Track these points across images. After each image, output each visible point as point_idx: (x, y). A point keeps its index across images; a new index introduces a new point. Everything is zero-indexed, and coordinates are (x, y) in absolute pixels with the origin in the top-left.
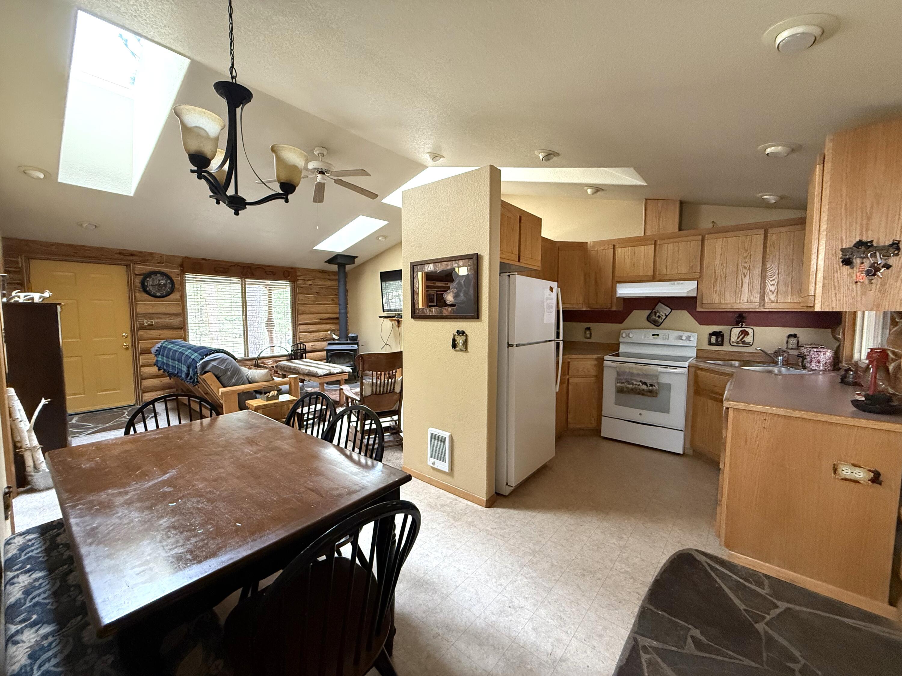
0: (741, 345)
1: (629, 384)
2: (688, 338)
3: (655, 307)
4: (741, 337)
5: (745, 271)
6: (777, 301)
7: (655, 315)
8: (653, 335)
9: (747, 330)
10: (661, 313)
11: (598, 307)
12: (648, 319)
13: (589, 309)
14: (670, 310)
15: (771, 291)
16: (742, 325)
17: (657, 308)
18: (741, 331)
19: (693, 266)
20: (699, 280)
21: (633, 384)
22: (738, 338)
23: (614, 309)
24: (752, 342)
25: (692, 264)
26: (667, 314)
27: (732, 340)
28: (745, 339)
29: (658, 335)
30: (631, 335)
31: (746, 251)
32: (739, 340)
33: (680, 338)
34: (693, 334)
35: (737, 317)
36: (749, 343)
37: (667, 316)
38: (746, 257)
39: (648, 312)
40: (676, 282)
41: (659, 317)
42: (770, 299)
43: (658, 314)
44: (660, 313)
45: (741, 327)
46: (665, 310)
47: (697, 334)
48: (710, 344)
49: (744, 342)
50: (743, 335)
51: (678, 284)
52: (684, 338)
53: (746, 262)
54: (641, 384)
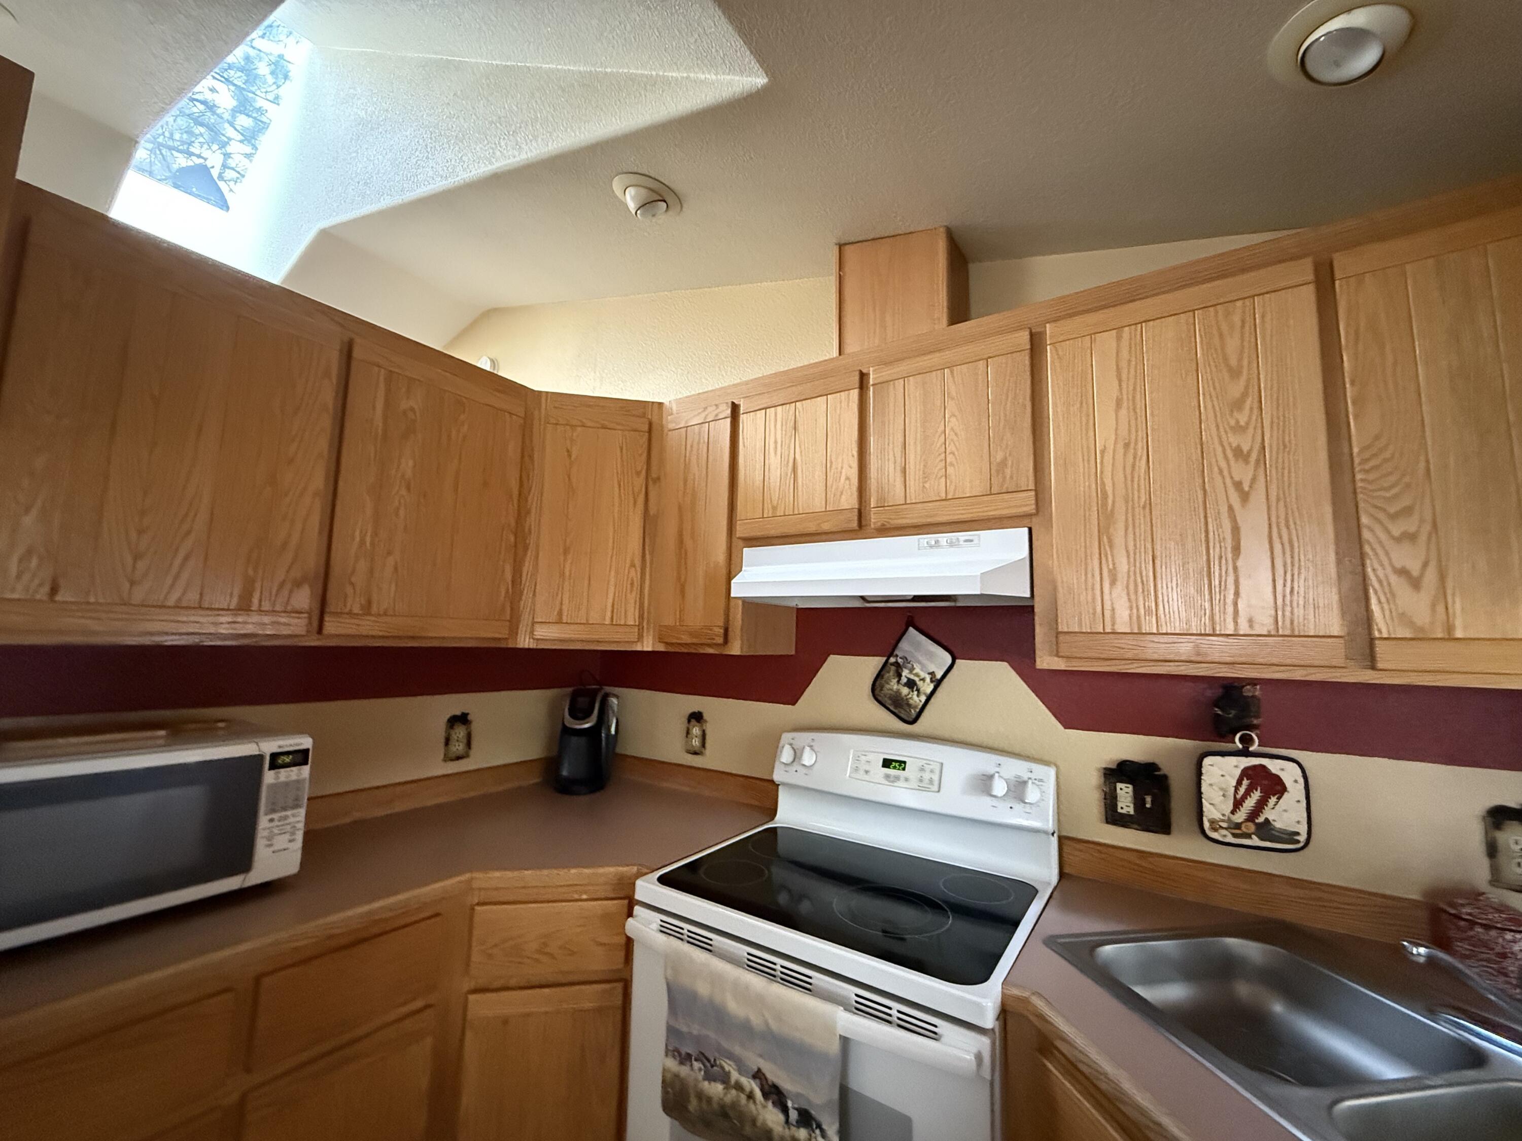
0: (1255, 841)
1: (709, 1077)
2: (1018, 790)
3: (895, 646)
4: (1250, 803)
5: (1243, 473)
6: (1450, 628)
7: (899, 676)
8: (887, 763)
9: (1274, 766)
10: (917, 670)
11: (686, 639)
12: (876, 689)
13: (661, 648)
14: (948, 659)
15: (1403, 572)
16: (1246, 740)
17: (905, 646)
18: (1246, 773)
19: (1004, 460)
20: (1035, 523)
21: (724, 1078)
22: (1238, 804)
23: (735, 649)
24: (1303, 829)
25: (999, 457)
26: (939, 676)
27: (1210, 812)
28: (1269, 814)
29: (902, 764)
30: (808, 758)
31: (1235, 373)
32: (1240, 817)
33: (984, 784)
34: (1039, 770)
35: (1216, 704)
36: (1291, 837)
37: (938, 683)
38: (1238, 405)
39: (873, 664)
40: (943, 538)
41: (911, 684)
42: (1404, 618)
43: (905, 673)
44: (912, 670)
45: (1245, 753)
46: (931, 656)
47: (1052, 772)
48: (1113, 817)
49: (1265, 830)
50: (1256, 795)
51: (951, 544)
52: (1000, 788)
53: (1239, 429)
54: (758, 1093)
